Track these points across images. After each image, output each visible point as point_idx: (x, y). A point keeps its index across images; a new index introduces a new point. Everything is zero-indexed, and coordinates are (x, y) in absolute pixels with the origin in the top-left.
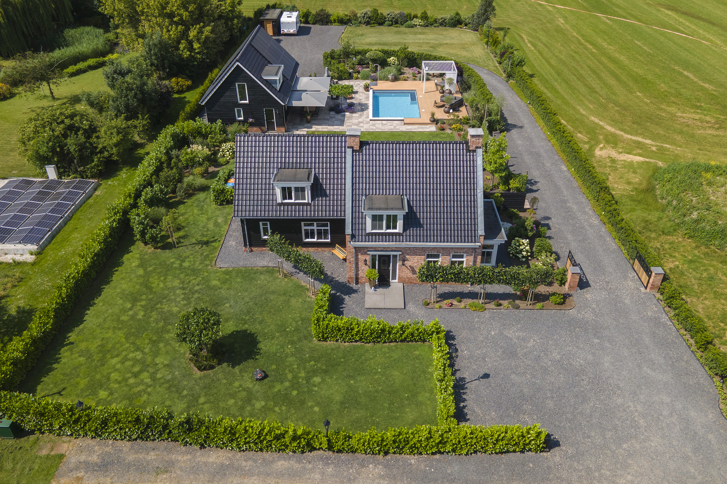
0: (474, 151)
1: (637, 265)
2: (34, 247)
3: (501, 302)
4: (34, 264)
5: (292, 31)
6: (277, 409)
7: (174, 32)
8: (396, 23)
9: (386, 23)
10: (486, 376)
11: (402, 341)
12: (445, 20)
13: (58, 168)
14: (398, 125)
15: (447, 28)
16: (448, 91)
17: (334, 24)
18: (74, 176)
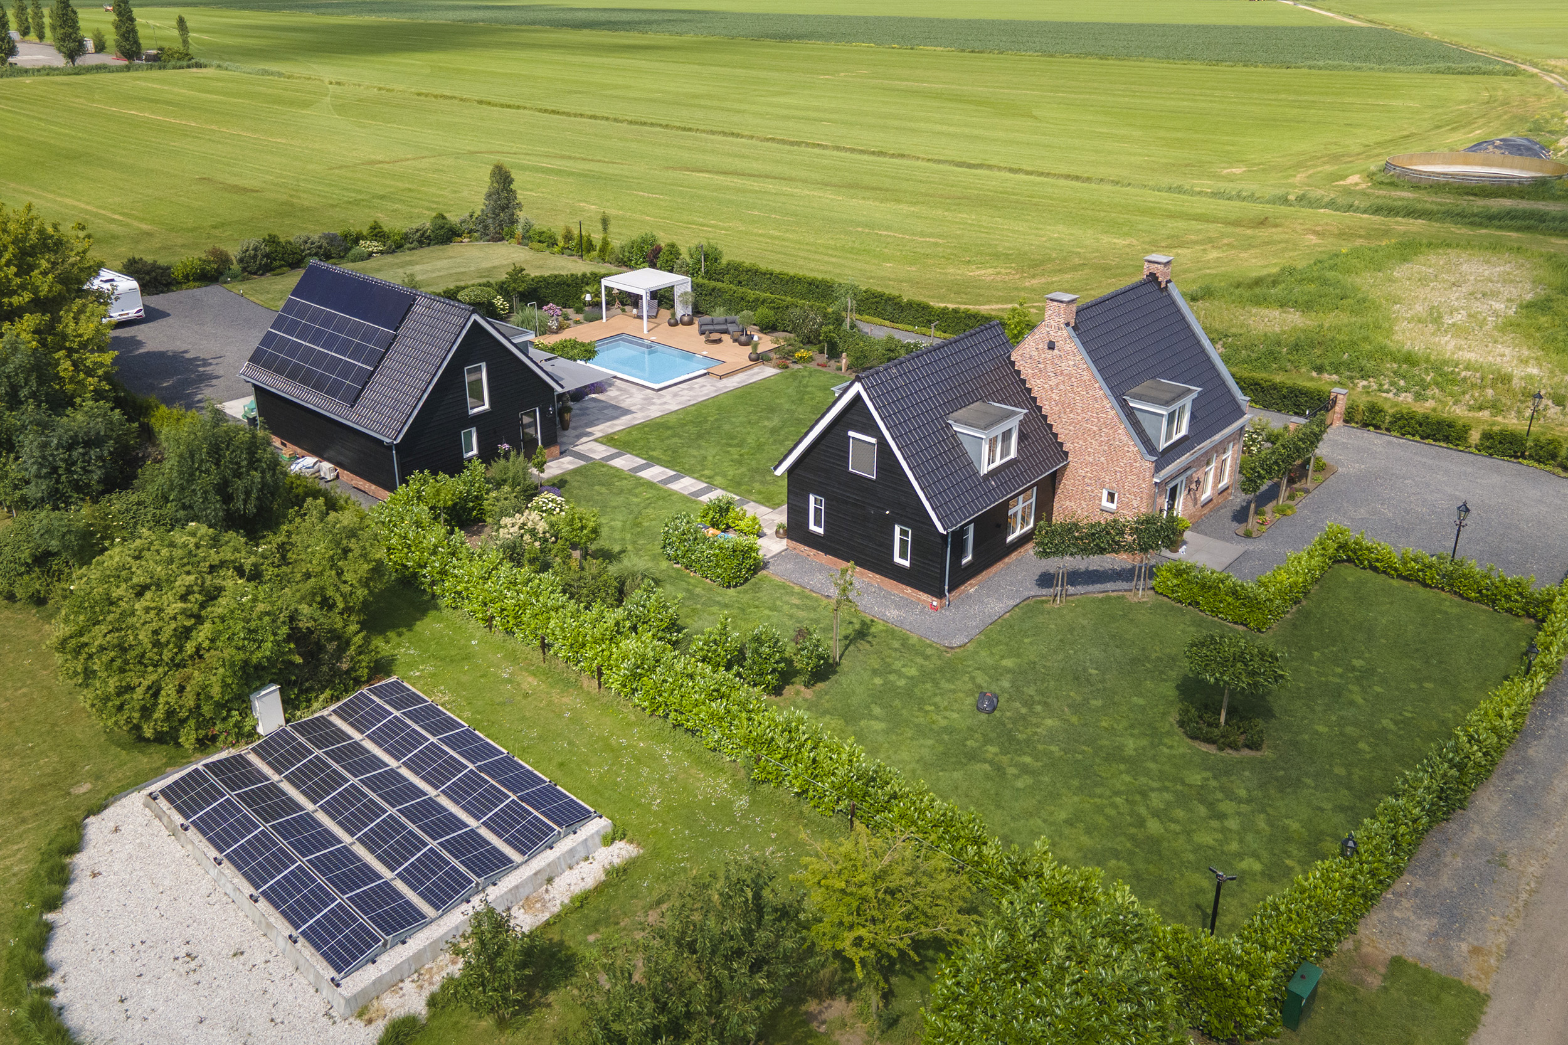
0: (1166, 289)
5: (132, 313)
12: (425, 232)
15: (437, 247)
16: (686, 319)
17: (184, 287)
18: (328, 693)
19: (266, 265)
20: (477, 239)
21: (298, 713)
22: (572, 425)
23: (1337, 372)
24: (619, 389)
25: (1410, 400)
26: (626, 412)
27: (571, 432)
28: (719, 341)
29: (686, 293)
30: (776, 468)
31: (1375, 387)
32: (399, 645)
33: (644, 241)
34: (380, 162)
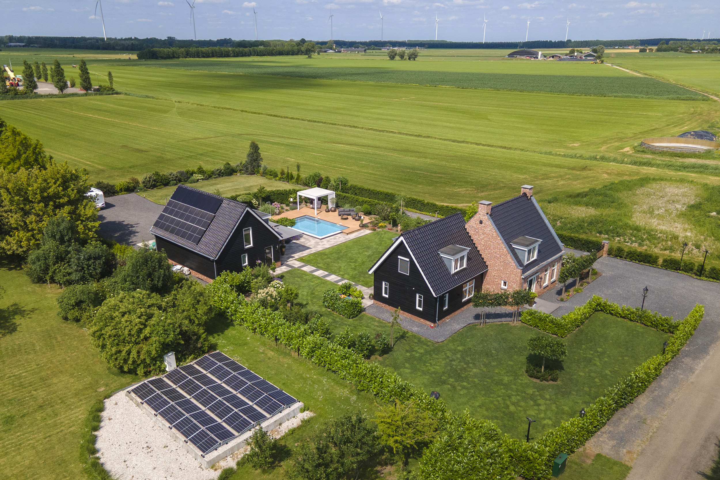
9: (172, 182)
12: (221, 171)
14: (343, 236)
15: (226, 177)
16: (333, 209)
17: (120, 194)
18: (192, 356)
19: (154, 184)
20: (243, 174)
21: (181, 363)
22: (285, 253)
23: (607, 234)
24: (305, 238)
25: (636, 246)
26: (308, 248)
27: (285, 256)
28: (347, 219)
29: (333, 198)
30: (369, 271)
31: (623, 240)
32: (219, 339)
33: (315, 175)
34: (200, 139)
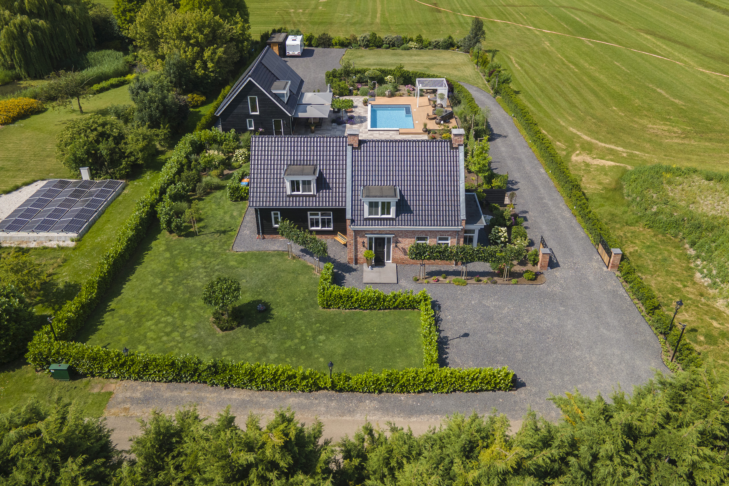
0: (457, 148)
1: (601, 248)
2: (74, 235)
3: (480, 278)
4: (75, 249)
5: (296, 53)
6: (288, 360)
7: (190, 53)
8: (393, 45)
9: (384, 46)
10: (466, 335)
11: (395, 308)
12: (439, 42)
13: (91, 170)
14: (394, 134)
16: (439, 105)
17: (335, 47)
18: (105, 177)
19: (367, 44)
21: (93, 178)
28: (433, 119)
29: (441, 94)
